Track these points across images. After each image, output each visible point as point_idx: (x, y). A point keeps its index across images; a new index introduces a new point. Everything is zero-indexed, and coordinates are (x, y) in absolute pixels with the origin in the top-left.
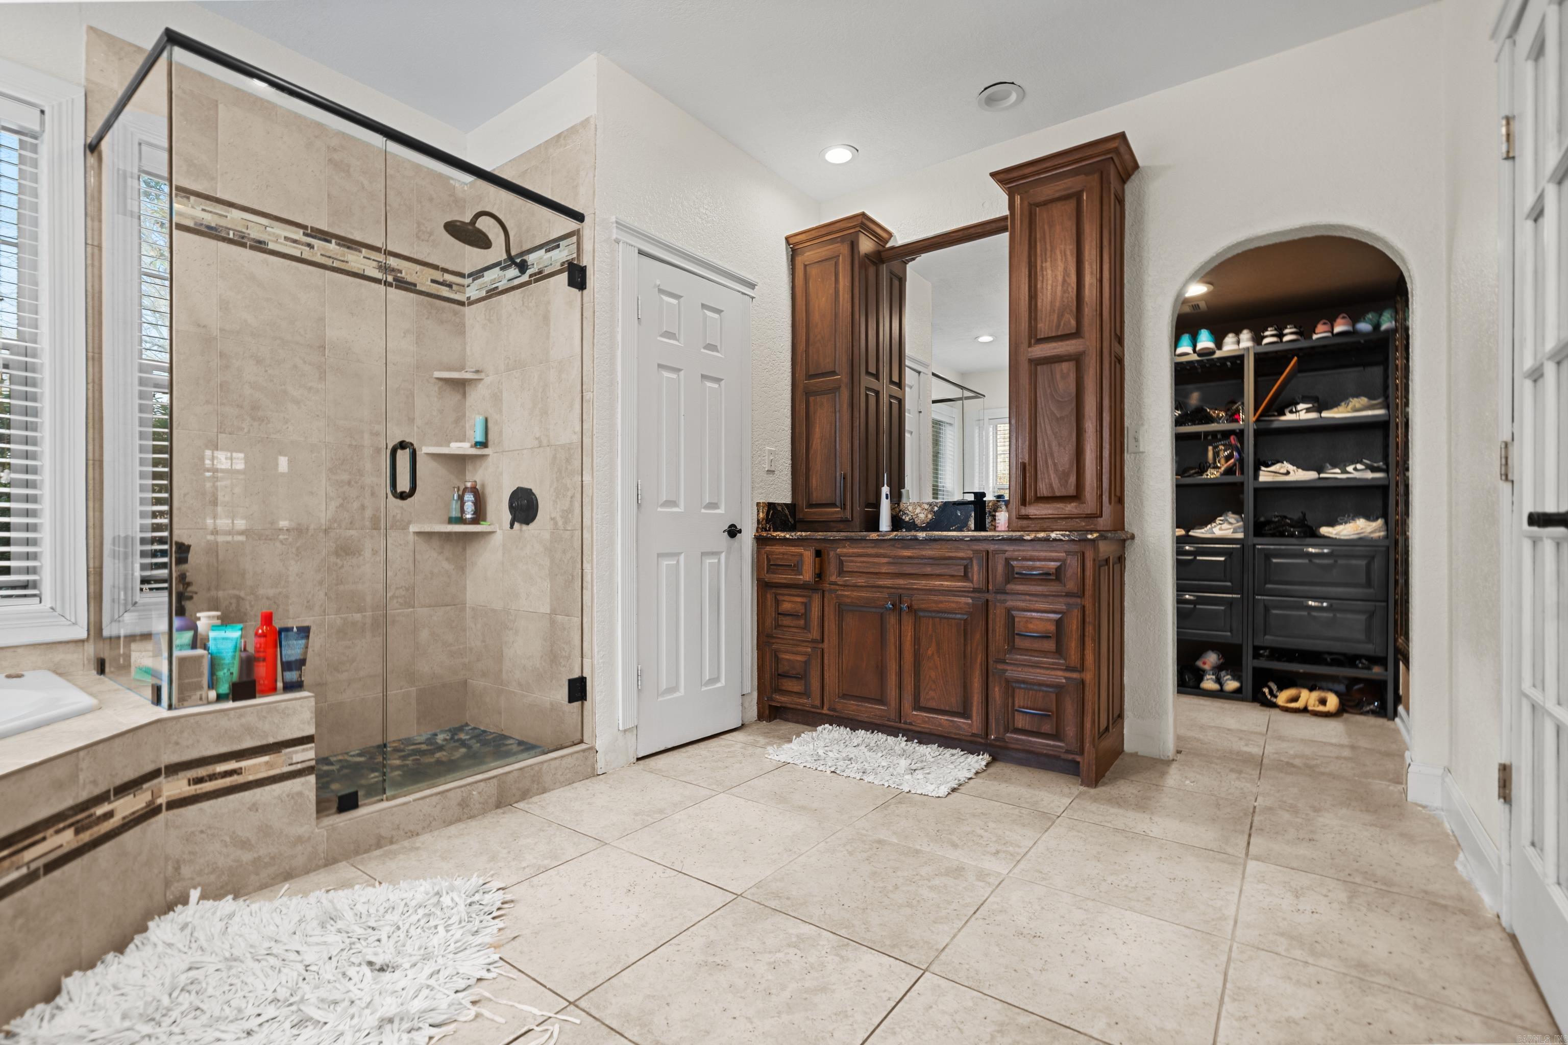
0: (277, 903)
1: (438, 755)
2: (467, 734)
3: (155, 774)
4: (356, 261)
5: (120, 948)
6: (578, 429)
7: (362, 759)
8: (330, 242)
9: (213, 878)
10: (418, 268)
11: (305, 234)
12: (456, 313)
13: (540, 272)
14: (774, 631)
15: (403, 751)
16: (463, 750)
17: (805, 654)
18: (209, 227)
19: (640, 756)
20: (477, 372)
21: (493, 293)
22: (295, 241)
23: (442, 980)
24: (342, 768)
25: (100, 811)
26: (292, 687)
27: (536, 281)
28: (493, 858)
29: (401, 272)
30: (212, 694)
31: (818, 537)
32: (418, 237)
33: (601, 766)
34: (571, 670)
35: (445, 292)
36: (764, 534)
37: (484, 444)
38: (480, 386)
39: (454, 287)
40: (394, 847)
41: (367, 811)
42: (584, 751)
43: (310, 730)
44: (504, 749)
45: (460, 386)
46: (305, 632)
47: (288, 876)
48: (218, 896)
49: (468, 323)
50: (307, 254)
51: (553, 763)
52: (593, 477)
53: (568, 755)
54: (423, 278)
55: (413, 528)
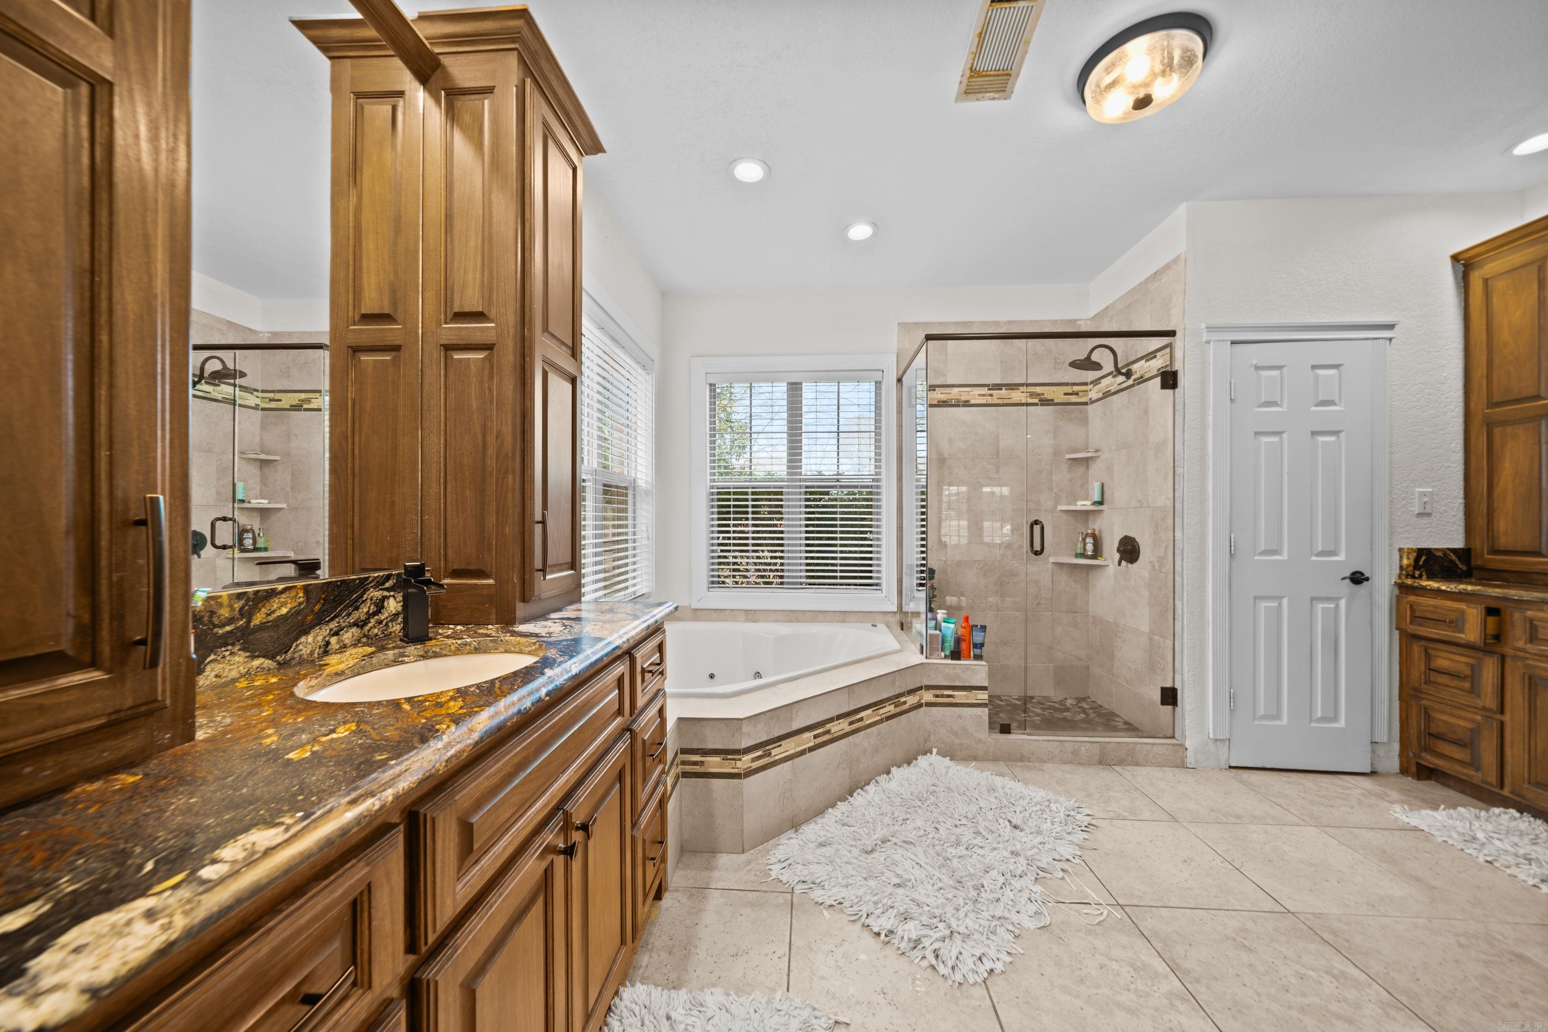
0: (969, 770)
1: (1065, 714)
2: (1088, 704)
3: (920, 688)
4: (1018, 396)
5: (909, 761)
6: (1171, 495)
7: (1018, 703)
8: (1001, 389)
9: (942, 745)
10: (1055, 388)
11: (989, 390)
12: (1081, 412)
13: (1141, 377)
14: (1424, 686)
15: (1043, 704)
16: (1083, 716)
17: (1473, 721)
18: (944, 402)
19: (1233, 765)
20: (1097, 451)
21: (1107, 395)
22: (984, 395)
23: (1046, 849)
24: (1007, 705)
25: (903, 699)
26: (978, 657)
27: (1139, 384)
28: (1089, 796)
29: (1043, 394)
30: (943, 654)
31: (1493, 594)
32: (1055, 368)
33: (1190, 760)
34: (1165, 680)
35: (1074, 399)
36: (1409, 582)
37: (1101, 503)
38: (1098, 460)
39: (1080, 394)
40: (1030, 764)
41: (1016, 737)
42: (1174, 745)
43: (986, 684)
44: (1112, 723)
45: (1086, 462)
46: (983, 628)
47: (975, 758)
48: (944, 756)
49: (1090, 416)
50: (990, 400)
51: (1145, 746)
52: (1183, 534)
53: (1159, 744)
54: (1057, 394)
55: (1052, 560)
